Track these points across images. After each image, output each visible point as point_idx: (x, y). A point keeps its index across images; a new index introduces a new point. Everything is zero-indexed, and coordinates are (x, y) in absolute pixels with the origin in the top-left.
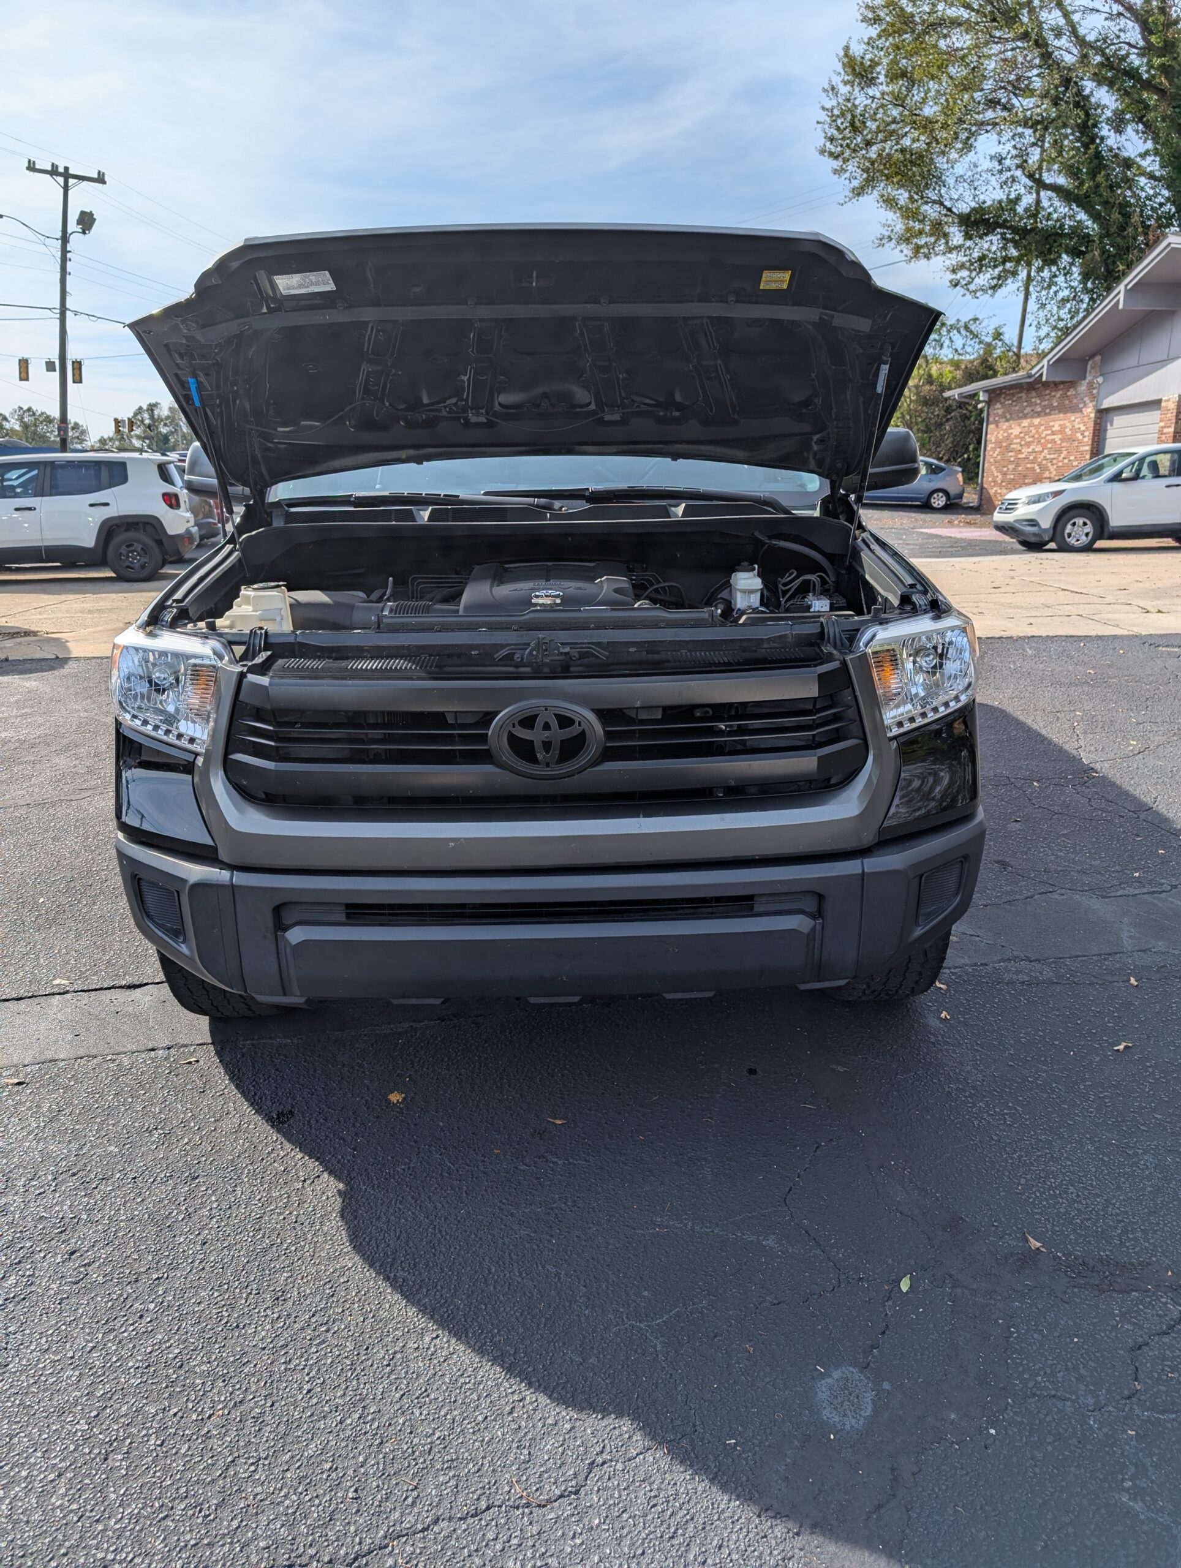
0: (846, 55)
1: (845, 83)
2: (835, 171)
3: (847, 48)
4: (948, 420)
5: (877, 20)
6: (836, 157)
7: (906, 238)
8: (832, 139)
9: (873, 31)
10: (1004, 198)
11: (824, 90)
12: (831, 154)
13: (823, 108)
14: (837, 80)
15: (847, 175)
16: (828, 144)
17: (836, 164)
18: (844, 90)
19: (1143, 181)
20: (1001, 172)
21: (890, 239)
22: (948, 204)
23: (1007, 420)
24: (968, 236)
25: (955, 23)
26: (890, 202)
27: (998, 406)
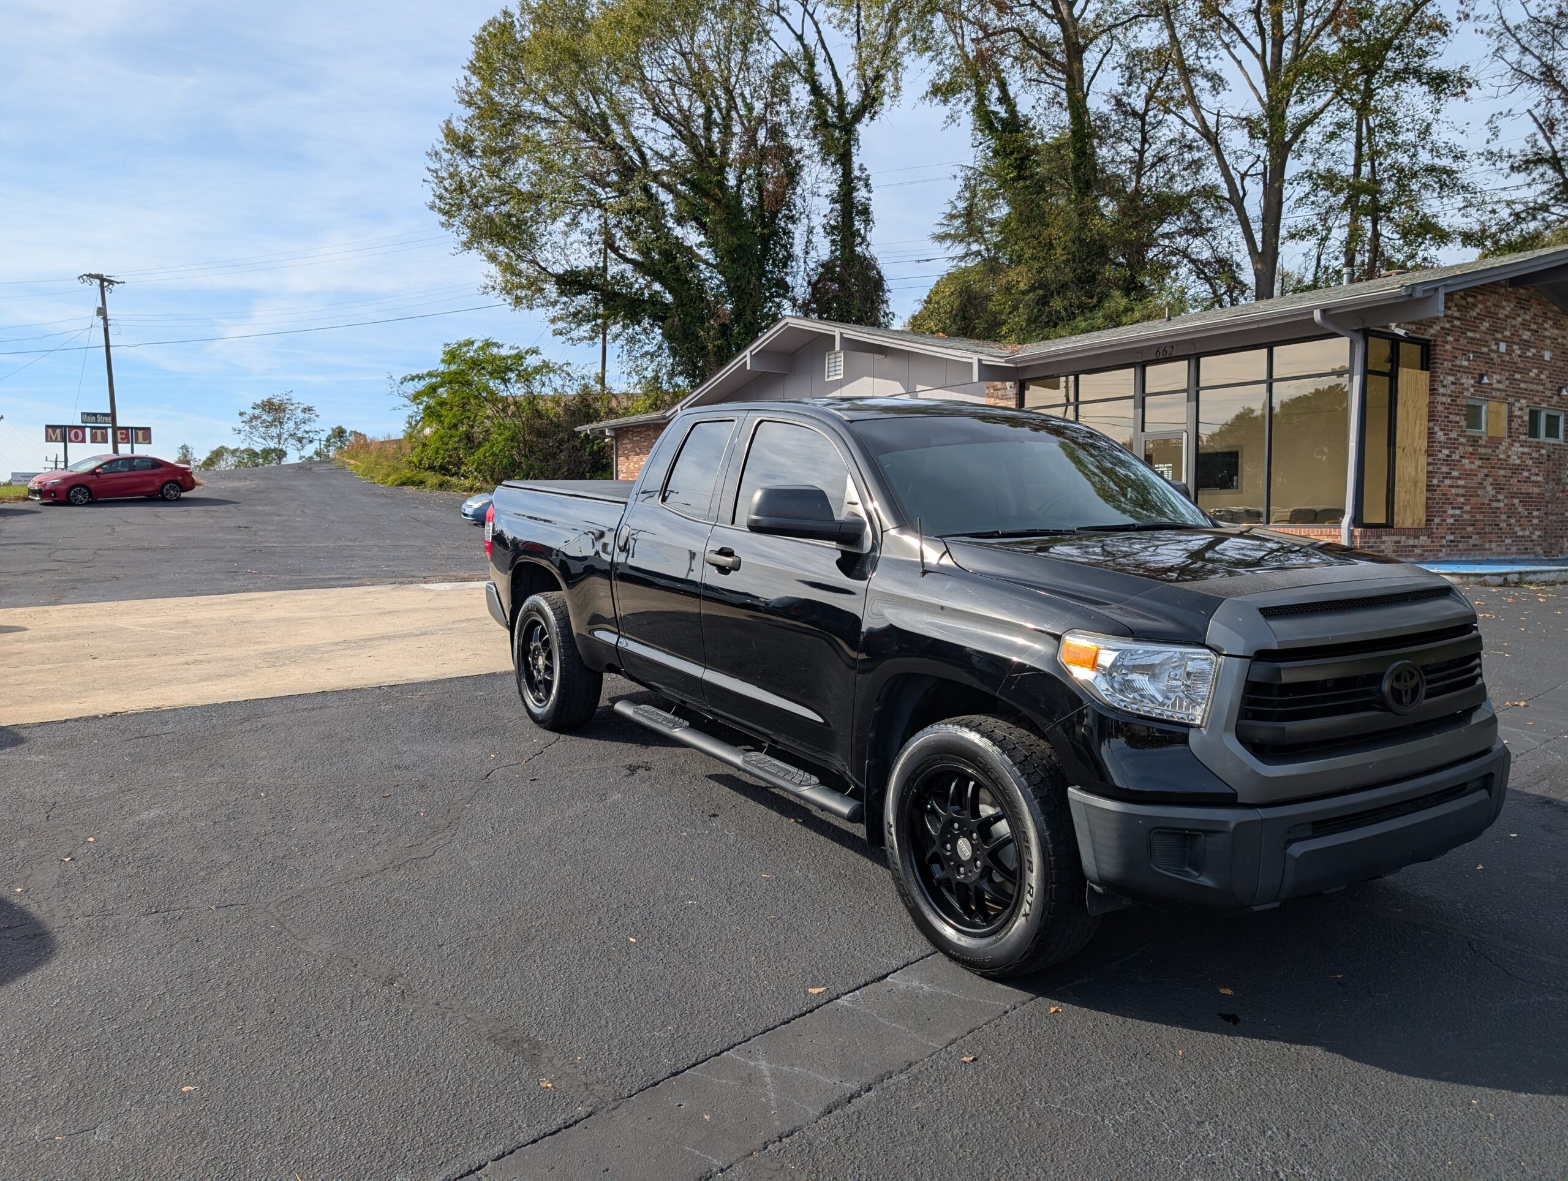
0: (447, 127)
1: (448, 151)
2: (443, 224)
3: (448, 122)
4: (561, 451)
5: (469, 104)
6: (445, 214)
7: (507, 290)
8: (441, 198)
9: (470, 112)
10: (593, 264)
11: (428, 154)
12: (440, 210)
13: (429, 169)
14: (439, 147)
15: (455, 229)
16: (437, 201)
17: (443, 219)
18: (447, 156)
19: (702, 266)
20: (590, 244)
21: (494, 288)
22: (543, 264)
23: (637, 454)
24: (562, 293)
25: (538, 119)
26: (493, 258)
27: (626, 441)
